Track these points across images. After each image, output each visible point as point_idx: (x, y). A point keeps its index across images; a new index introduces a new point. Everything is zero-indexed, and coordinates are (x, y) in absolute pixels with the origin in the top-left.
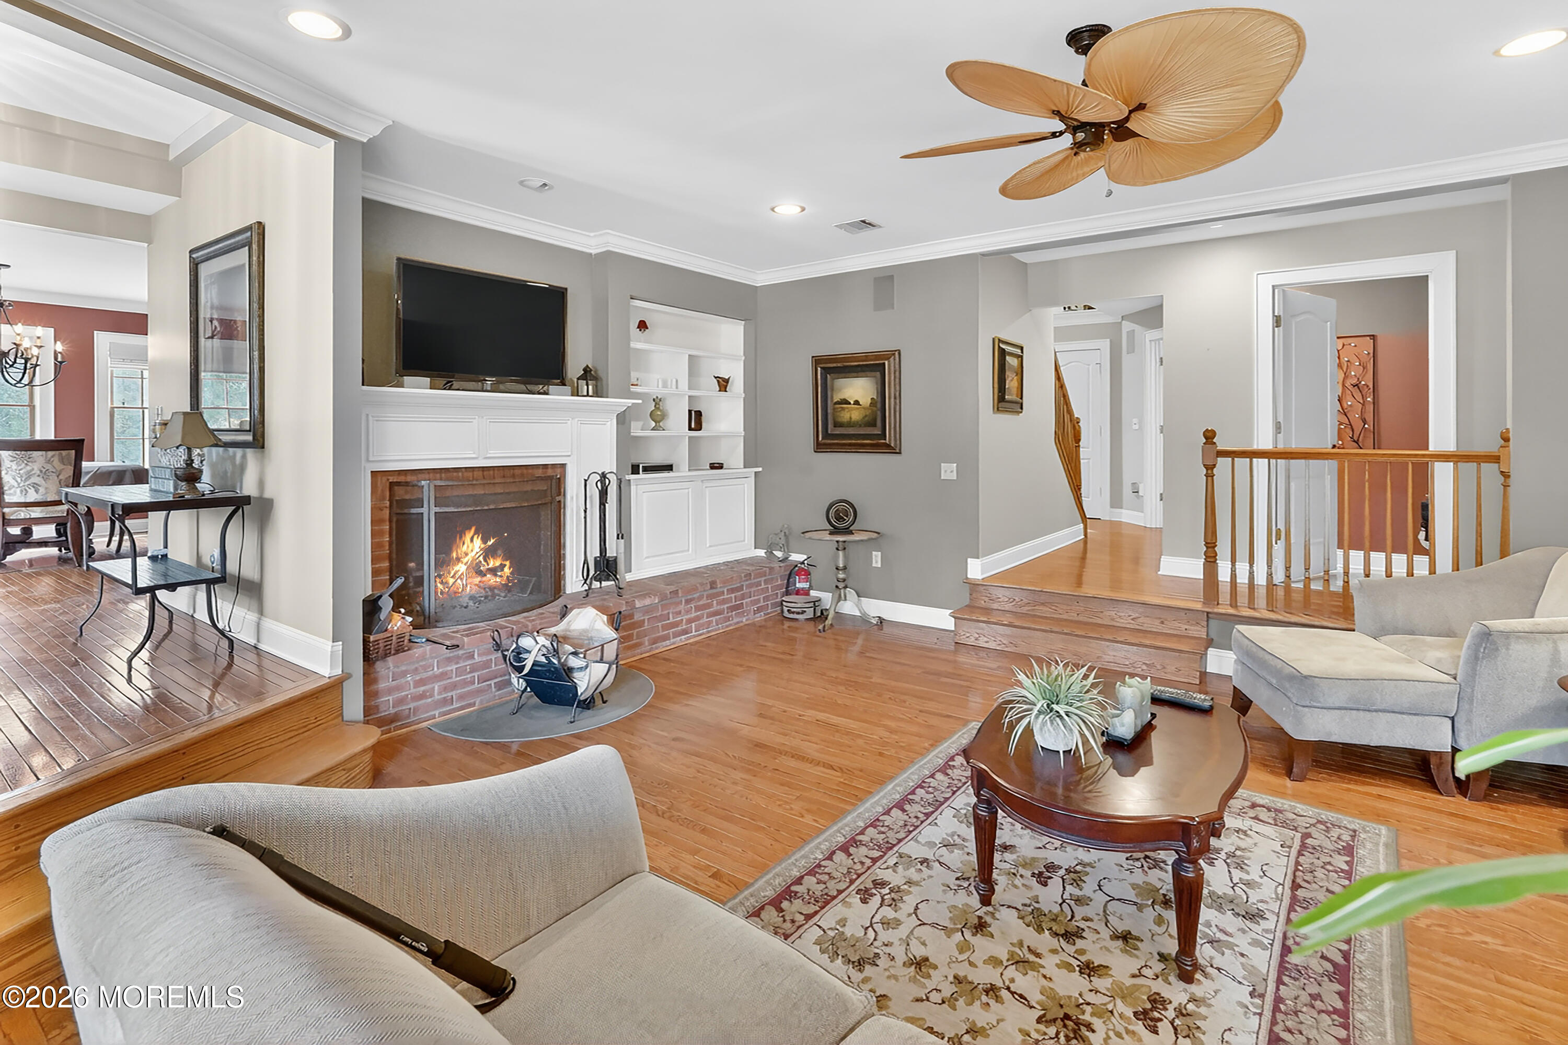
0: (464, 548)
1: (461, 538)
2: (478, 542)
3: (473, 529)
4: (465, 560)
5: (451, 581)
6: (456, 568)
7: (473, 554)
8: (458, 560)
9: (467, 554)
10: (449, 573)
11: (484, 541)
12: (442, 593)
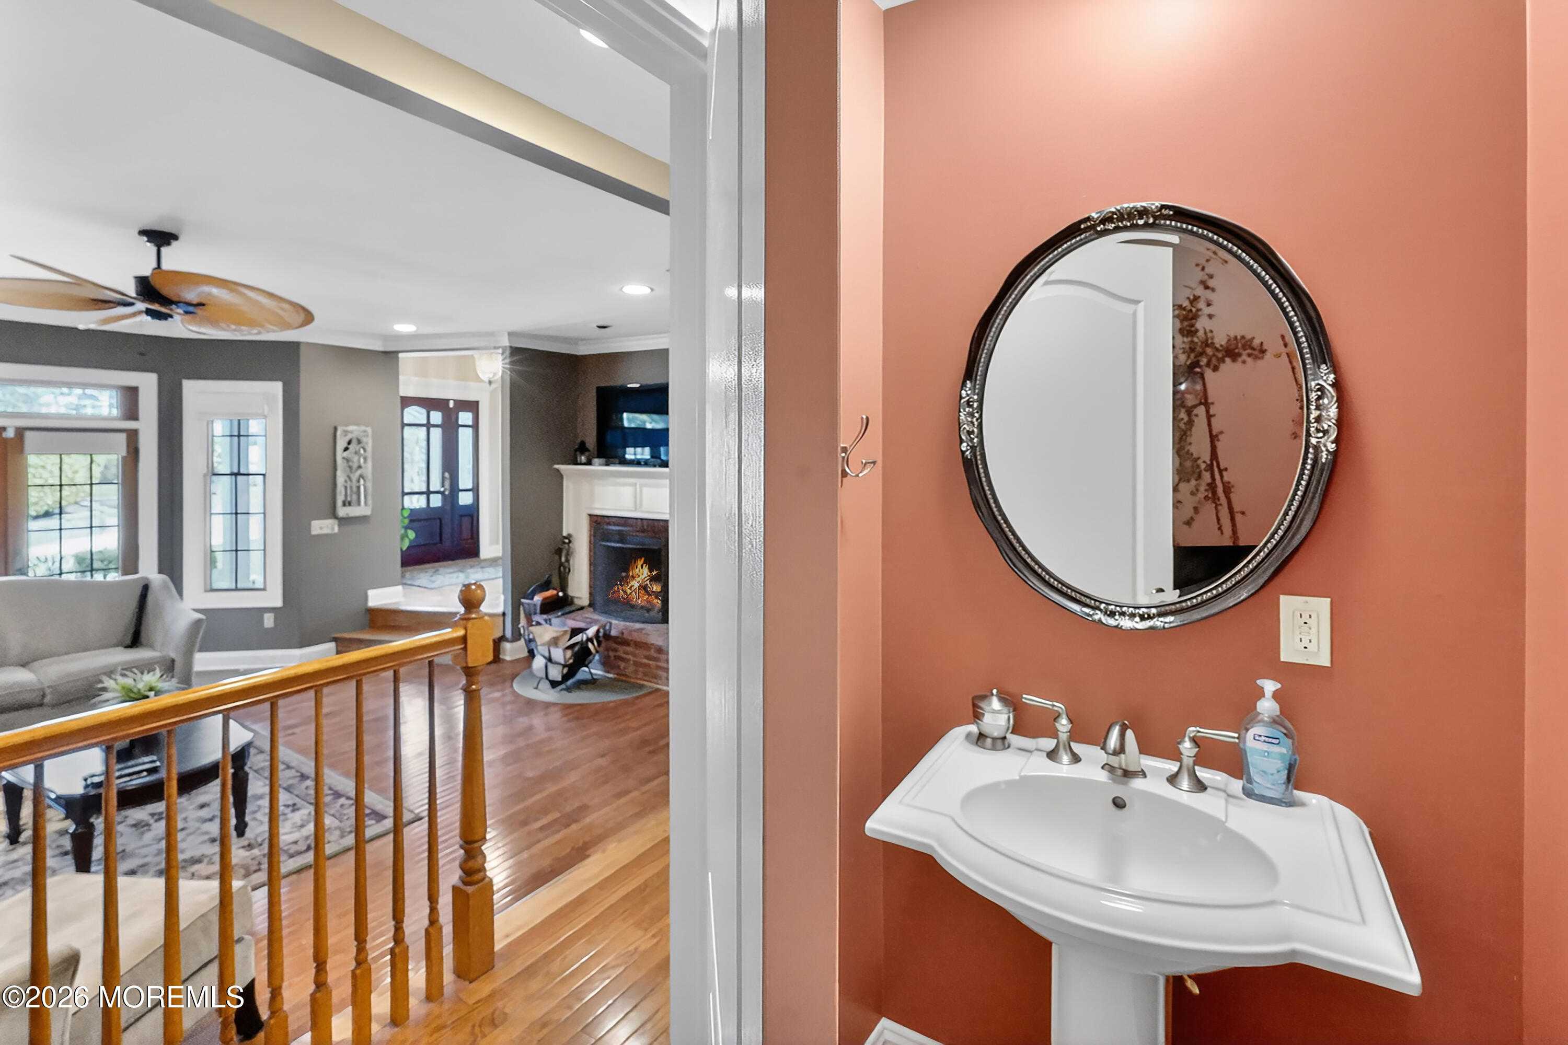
0: (637, 571)
1: (635, 563)
2: (646, 570)
3: (643, 559)
4: (638, 579)
5: (629, 591)
6: (632, 583)
7: (643, 577)
8: (633, 577)
9: (639, 576)
10: (627, 585)
11: (651, 570)
12: (623, 597)
